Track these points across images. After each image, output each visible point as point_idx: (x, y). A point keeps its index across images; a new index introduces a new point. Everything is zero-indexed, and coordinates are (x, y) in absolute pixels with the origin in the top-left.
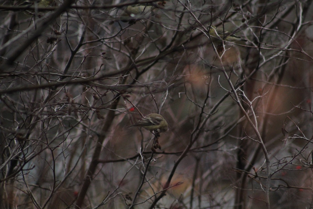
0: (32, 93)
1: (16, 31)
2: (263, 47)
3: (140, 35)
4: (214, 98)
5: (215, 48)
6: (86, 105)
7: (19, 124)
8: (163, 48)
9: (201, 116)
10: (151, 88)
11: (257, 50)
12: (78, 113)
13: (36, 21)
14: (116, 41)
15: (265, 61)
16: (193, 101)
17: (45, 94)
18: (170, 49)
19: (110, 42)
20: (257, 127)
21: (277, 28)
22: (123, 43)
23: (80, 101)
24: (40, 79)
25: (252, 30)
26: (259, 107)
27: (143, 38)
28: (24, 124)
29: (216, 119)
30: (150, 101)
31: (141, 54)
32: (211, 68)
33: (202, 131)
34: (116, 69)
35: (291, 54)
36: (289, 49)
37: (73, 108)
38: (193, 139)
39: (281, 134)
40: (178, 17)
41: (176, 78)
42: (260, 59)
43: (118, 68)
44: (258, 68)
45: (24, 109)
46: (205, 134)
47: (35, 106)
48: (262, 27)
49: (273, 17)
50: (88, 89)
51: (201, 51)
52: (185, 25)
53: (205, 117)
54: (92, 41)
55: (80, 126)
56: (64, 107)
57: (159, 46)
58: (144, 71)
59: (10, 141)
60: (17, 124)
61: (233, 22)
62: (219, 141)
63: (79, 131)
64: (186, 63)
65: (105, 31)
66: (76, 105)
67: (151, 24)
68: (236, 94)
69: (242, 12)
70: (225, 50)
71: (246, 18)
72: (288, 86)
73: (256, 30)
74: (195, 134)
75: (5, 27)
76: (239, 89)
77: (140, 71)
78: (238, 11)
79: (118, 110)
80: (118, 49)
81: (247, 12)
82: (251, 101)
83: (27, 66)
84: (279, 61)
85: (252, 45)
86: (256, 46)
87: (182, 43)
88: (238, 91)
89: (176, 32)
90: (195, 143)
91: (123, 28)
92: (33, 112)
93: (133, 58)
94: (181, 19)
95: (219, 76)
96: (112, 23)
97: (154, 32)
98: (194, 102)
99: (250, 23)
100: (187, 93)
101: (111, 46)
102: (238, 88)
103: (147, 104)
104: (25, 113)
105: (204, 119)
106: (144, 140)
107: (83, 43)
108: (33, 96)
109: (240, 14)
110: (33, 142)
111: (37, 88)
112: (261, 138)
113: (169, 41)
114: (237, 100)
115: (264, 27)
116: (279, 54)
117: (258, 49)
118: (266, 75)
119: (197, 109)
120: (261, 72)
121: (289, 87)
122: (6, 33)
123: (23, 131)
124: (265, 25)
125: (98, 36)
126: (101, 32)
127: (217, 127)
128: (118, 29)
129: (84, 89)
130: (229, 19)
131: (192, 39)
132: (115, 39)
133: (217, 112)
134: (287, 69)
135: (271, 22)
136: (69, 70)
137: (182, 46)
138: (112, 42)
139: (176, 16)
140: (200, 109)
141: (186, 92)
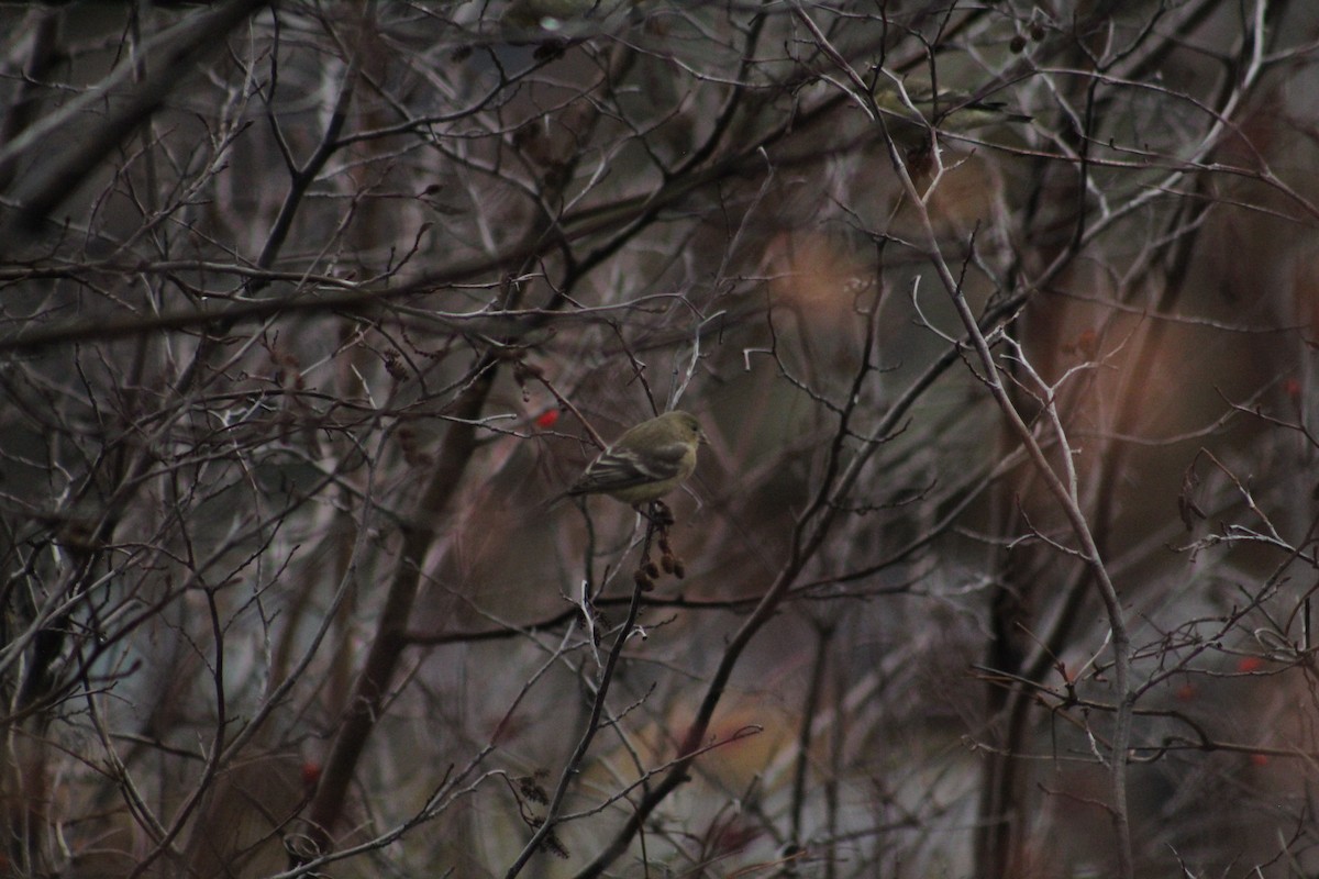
0: (125, 349)
1: (61, 86)
2: (1098, 156)
3: (582, 107)
4: (893, 374)
5: (900, 161)
6: (354, 401)
7: (71, 479)
8: (674, 162)
9: (837, 445)
10: (626, 331)
11: (1076, 167)
12: (321, 433)
13: (145, 44)
14: (480, 130)
15: (1107, 214)
16: (804, 386)
17: (181, 352)
18: (707, 164)
19: (452, 136)
20: (1075, 495)
21: (1159, 76)
22: (508, 138)
23: (329, 384)
24: (161, 292)
25: (1052, 85)
26: (1082, 411)
27: (593, 118)
28: (93, 480)
29: (904, 458)
30: (626, 383)
31: (589, 187)
32: (881, 246)
33: (841, 510)
34: (480, 247)
35: (1217, 188)
36: (1210, 167)
37: (298, 414)
38: (804, 546)
39: (1177, 525)
40: (743, 30)
41: (734, 287)
42: (1088, 210)
43: (489, 244)
44: (1077, 247)
45: (91, 416)
46: (855, 522)
47: (138, 403)
48: (1095, 74)
49: (1142, 32)
50: (362, 334)
51: (839, 172)
52: (770, 64)
53: (856, 451)
54: (381, 130)
55: (332, 489)
56: (260, 407)
57: (665, 156)
58: (599, 257)
59: (33, 549)
60: (63, 477)
61: (974, 52)
62: (916, 555)
63: (324, 512)
64: (775, 226)
65: (434, 88)
66: (313, 399)
67: (631, 57)
68: (988, 354)
69: (1011, 10)
70: (942, 170)
71: (1028, 37)
72: (1205, 322)
73: (1073, 86)
74: (813, 525)
75: (14, 69)
76: (999, 334)
77: (581, 256)
78: (995, 6)
79: (489, 422)
80: (490, 167)
81: (1030, 8)
82: (1050, 387)
83: (103, 234)
84: (1168, 216)
85: (1053, 147)
86: (1071, 154)
87: (760, 137)
88: (996, 340)
89: (732, 91)
90: (814, 560)
91: (511, 78)
92: (132, 428)
93: (552, 204)
94: (752, 38)
95: (919, 278)
96: (462, 54)
97: (640, 93)
98: (807, 390)
99: (1046, 57)
100: (777, 350)
101: (461, 153)
102: (996, 330)
103: (610, 394)
104: (98, 436)
105: (850, 460)
106: (599, 549)
107: (342, 138)
108: (129, 362)
109: (1004, 18)
110: (131, 557)
111: (147, 330)
112: (1091, 541)
113: (703, 132)
114: (991, 378)
115: (1104, 71)
116: (1166, 185)
117: (1079, 165)
118: (1111, 277)
119: (820, 421)
120: (1092, 260)
121: (1210, 326)
122: (15, 99)
123: (90, 510)
124: (1109, 62)
125: (402, 107)
126: (419, 92)
127: (904, 493)
128: (488, 81)
129: (345, 335)
130: (959, 40)
131: (803, 121)
132: (476, 123)
133: (904, 429)
134: (1200, 249)
135: (1132, 51)
136: (284, 253)
137: (760, 152)
138: (463, 133)
139: (733, 25)
140: (837, 417)
141: (774, 348)
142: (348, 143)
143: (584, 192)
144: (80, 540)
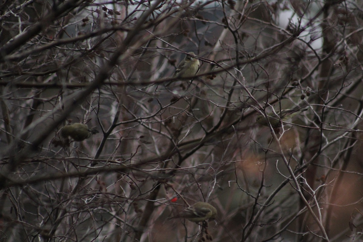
0: (58, 183)
1: (40, 110)
2: (324, 127)
3: (183, 114)
4: (269, 187)
5: (272, 129)
6: (121, 196)
7: (43, 218)
8: (208, 129)
9: (254, 207)
10: (196, 176)
11: (319, 131)
12: (112, 205)
13: (64, 100)
14: (155, 121)
15: (328, 143)
16: (245, 191)
17: (73, 183)
18: (218, 130)
19: (148, 123)
20: (321, 221)
21: (342, 105)
22: (163, 123)
23: (114, 190)
24: (68, 166)
25: (312, 108)
26: (322, 197)
27: (186, 118)
28: (49, 218)
29: (272, 210)
30: (195, 190)
31: (185, 136)
32: (266, 152)
33: (255, 225)
34: (156, 153)
35: (358, 136)
36: (357, 131)
37: (106, 199)
38: (245, 235)
39: (348, 229)
40: (227, 93)
41: (225, 164)
42: (322, 142)
43: (158, 152)
44: (320, 152)
45: (49, 201)
46: (259, 228)
47: (62, 198)
48: (324, 105)
49: (337, 93)
50: (123, 177)
51: (254, 133)
52: (235, 102)
53: (259, 208)
54: (128, 121)
55: (114, 220)
56: (95, 197)
57: (206, 128)
58: (188, 155)
59: (33, 237)
60: (41, 217)
61: (290, 99)
62: (276, 237)
63: (112, 227)
64: (238, 147)
65: (142, 109)
66: (109, 195)
67: (197, 100)
68: (297, 182)
69: (300, 87)
70: (284, 131)
71: (305, 95)
72: (355, 173)
73: (317, 109)
74: (248, 229)
75: (28, 105)
76: (300, 176)
77: (183, 155)
78: (296, 87)
79: (158, 201)
80: (158, 131)
81: (306, 87)
82: (314, 191)
83: (52, 150)
84: (344, 144)
85: (312, 125)
86: (318, 127)
87: (232, 123)
88: (299, 178)
89: (224, 110)
90: (247, 239)
91: (164, 107)
92: (60, 204)
93: (175, 141)
94: (230, 95)
95: (278, 160)
96: (150, 100)
97: (199, 110)
98: (246, 192)
99: (310, 101)
100: (237, 181)
101: (150, 128)
102: (299, 175)
103: (191, 193)
104: (51, 206)
105: (258, 211)
106: (188, 236)
107: (117, 123)
108: (59, 186)
109: (299, 90)
110: (60, 239)
111: (64, 177)
112: (326, 234)
113: (216, 121)
114: (298, 189)
115: (326, 104)
116: (344, 135)
117: (320, 130)
118: (329, 160)
119: (249, 200)
120: (323, 156)
121: (357, 174)
122: (28, 114)
123: (48, 227)
124: (327, 102)
125: (134, 115)
126: (138, 110)
127: (272, 220)
128: (157, 107)
129: (119, 177)
130: (286, 96)
131: (243, 118)
132: (154, 119)
133: (273, 203)
134: (354, 152)
135: (334, 99)
136: (101, 155)
137: (232, 126)
138: (150, 122)
139: (225, 92)
140: (254, 200)
141: (237, 180)
142: (119, 125)
143: (184, 138)
144: (46, 234)
